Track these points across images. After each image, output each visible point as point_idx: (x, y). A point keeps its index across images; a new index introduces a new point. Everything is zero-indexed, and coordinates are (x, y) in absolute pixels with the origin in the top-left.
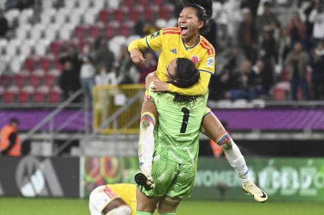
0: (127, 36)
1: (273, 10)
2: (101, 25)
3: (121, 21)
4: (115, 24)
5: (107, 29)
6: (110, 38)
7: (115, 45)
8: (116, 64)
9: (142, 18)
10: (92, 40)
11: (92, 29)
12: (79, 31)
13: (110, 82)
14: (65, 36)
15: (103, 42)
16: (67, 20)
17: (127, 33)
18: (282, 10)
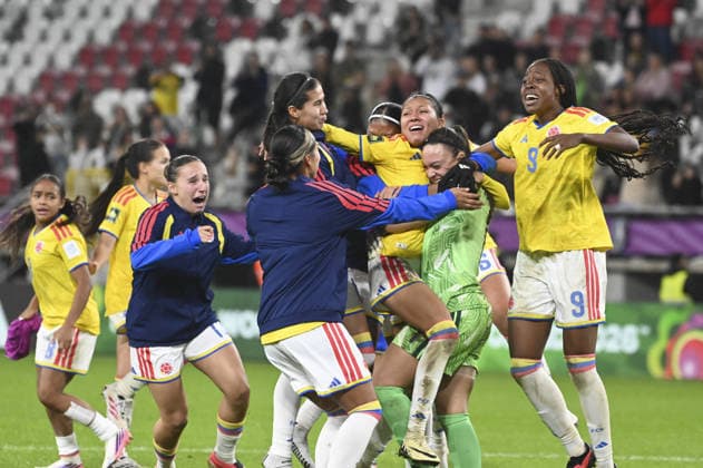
0: (124, 89)
1: (361, 54)
2: (81, 71)
3: (115, 66)
4: (105, 70)
5: (90, 77)
6: (96, 91)
7: (104, 104)
8: (106, 135)
9: (149, 62)
10: (64, 95)
11: (66, 78)
12: (46, 80)
13: (94, 164)
14: (23, 86)
15: (85, 99)
16: (27, 61)
17: (123, 85)
18: (375, 54)
